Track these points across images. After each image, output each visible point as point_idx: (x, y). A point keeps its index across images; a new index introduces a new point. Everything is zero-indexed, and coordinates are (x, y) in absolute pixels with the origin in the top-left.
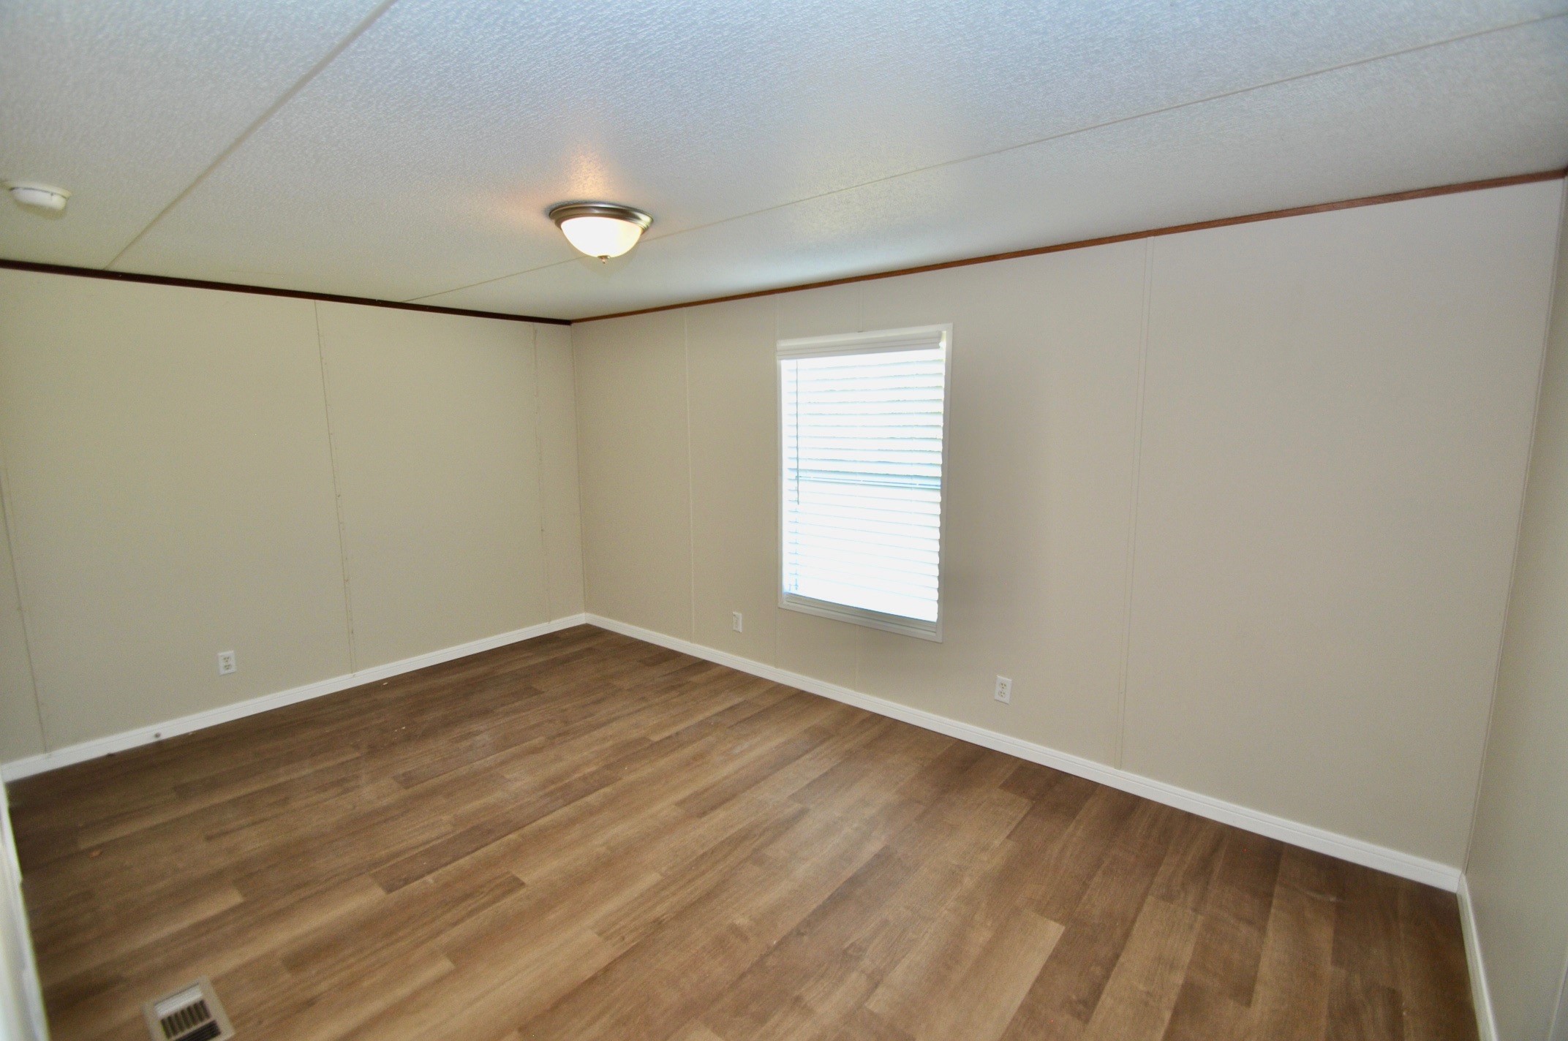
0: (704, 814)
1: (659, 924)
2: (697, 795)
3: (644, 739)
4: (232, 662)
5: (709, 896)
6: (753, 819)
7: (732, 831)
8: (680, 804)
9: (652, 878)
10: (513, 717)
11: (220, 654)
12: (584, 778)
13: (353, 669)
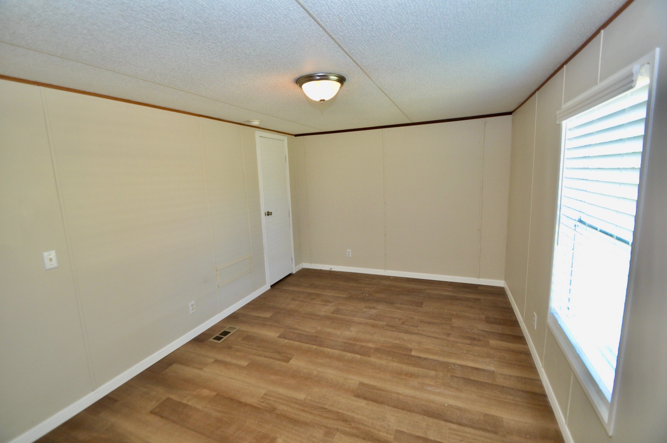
0: (358, 396)
1: (272, 410)
2: (374, 387)
3: (411, 350)
4: (350, 253)
5: (295, 422)
6: (365, 419)
7: (349, 414)
8: (361, 384)
9: (301, 396)
10: (395, 310)
11: (347, 250)
12: (362, 347)
13: (385, 268)
